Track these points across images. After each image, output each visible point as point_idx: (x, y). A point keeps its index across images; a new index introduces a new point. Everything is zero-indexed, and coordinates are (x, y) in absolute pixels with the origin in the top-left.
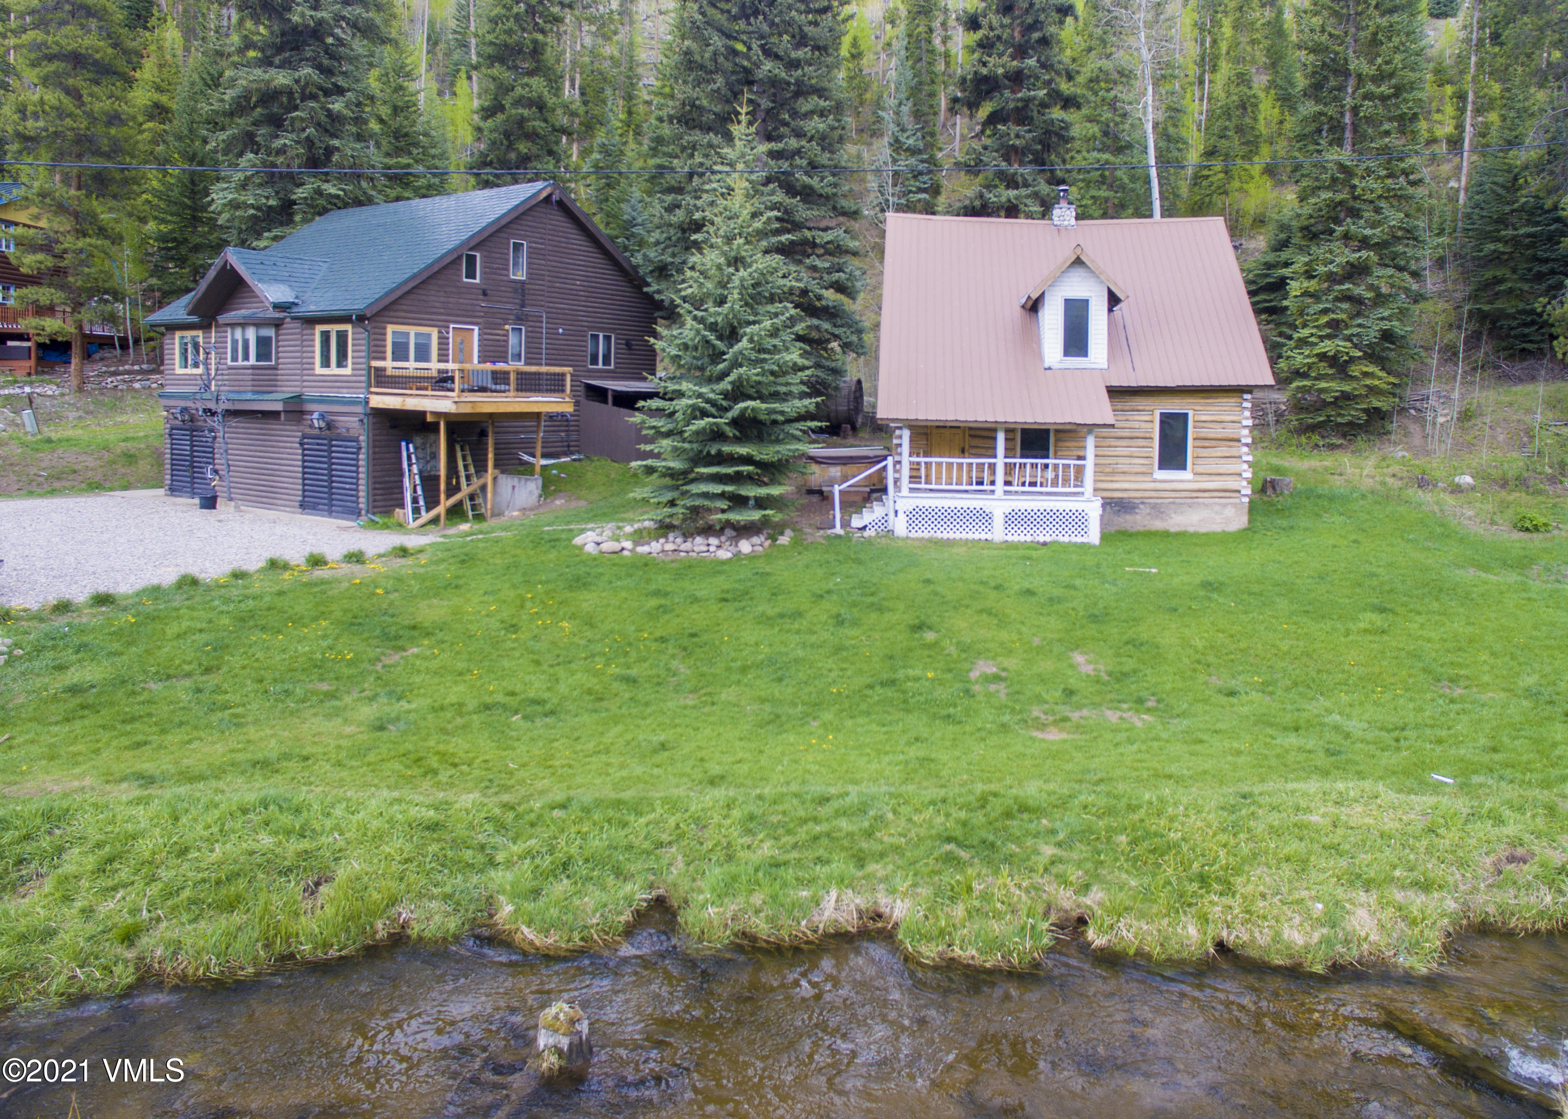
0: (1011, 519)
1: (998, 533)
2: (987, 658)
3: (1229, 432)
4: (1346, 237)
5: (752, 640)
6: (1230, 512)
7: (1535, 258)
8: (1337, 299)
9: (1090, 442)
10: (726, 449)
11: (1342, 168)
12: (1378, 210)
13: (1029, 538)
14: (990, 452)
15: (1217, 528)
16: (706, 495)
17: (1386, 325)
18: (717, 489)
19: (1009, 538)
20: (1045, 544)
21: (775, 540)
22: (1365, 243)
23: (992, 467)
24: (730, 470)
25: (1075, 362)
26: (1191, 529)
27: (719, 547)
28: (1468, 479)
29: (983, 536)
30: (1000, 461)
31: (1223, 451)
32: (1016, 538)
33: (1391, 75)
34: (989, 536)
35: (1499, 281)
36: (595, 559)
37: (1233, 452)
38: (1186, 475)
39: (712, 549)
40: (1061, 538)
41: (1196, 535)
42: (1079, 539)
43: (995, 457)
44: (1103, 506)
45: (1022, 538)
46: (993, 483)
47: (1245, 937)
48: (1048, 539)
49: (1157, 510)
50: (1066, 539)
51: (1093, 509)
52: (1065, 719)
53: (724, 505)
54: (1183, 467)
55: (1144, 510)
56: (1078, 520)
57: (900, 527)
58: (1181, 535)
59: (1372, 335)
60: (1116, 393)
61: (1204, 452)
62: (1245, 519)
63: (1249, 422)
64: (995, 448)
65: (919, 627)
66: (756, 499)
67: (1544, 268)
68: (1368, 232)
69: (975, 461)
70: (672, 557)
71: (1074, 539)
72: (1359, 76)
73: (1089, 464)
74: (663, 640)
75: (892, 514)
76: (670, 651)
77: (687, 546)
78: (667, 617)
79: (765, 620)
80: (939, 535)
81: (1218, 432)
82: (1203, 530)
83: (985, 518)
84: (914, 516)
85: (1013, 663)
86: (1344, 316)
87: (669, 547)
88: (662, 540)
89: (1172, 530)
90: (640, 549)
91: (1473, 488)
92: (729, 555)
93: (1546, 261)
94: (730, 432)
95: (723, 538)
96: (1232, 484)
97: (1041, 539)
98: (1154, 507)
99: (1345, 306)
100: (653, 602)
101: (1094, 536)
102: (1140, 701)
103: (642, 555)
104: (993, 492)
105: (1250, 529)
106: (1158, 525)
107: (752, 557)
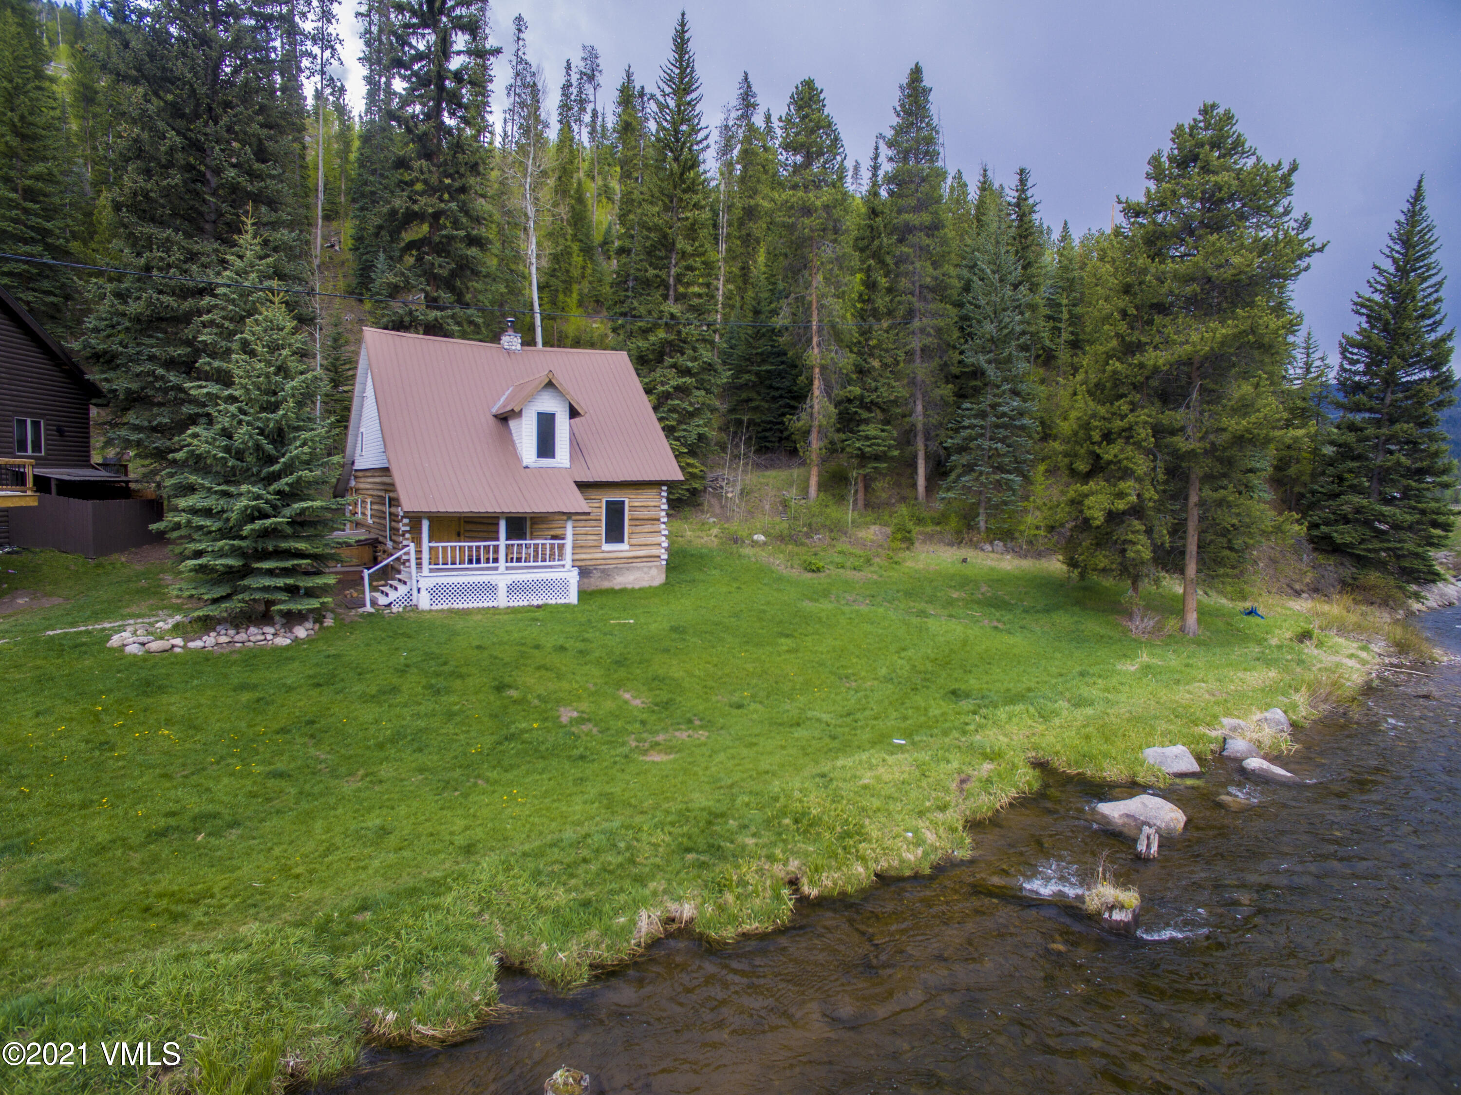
0: (512, 589)
1: (502, 600)
2: (565, 706)
3: (652, 514)
4: (674, 366)
5: (370, 718)
6: (654, 572)
7: (771, 387)
8: (670, 411)
9: (569, 526)
10: (284, 545)
11: (673, 317)
12: (695, 349)
13: (526, 603)
14: (494, 535)
15: (645, 584)
16: (266, 589)
17: (701, 430)
18: (280, 582)
19: (511, 604)
20: (539, 607)
21: (321, 623)
22: (687, 372)
23: (496, 549)
24: (289, 564)
25: (546, 462)
26: (630, 586)
27: (275, 635)
28: (762, 538)
29: (491, 604)
30: (502, 542)
31: (648, 528)
32: (516, 604)
33: (703, 254)
34: (495, 604)
35: (749, 400)
36: (145, 660)
37: (655, 528)
38: (624, 546)
39: (269, 637)
40: (550, 602)
41: (633, 590)
42: (563, 601)
43: (497, 539)
44: (580, 574)
45: (521, 603)
46: (496, 560)
47: (885, 865)
48: (540, 602)
49: (606, 574)
50: (553, 602)
51: (573, 577)
52: (657, 744)
53: (283, 596)
54: (622, 541)
55: (597, 574)
56: (564, 585)
57: (424, 602)
58: (623, 591)
59: (692, 438)
60: (583, 486)
61: (638, 529)
62: (663, 576)
63: (665, 507)
64: (497, 532)
65: (500, 688)
66: (306, 588)
67: (777, 394)
68: (690, 364)
69: (482, 544)
70: (228, 649)
71: (559, 601)
72: (684, 253)
73: (569, 542)
74: (283, 731)
75: (415, 592)
76: (299, 740)
77: (242, 636)
78: (272, 708)
79: (367, 699)
80: (455, 606)
81: (645, 514)
82: (637, 587)
83: (492, 589)
84: (434, 592)
85: (585, 706)
86: (674, 423)
87: (223, 639)
88: (213, 634)
89: (617, 587)
90: (191, 645)
91: (765, 544)
92: (288, 641)
93: (778, 389)
94: (289, 530)
95: (278, 627)
96: (655, 551)
97: (535, 603)
98: (603, 571)
99: (675, 416)
100: (245, 697)
101: (573, 598)
102: (690, 721)
103: (197, 651)
104: (496, 569)
105: (667, 583)
106: (606, 585)
107: (309, 640)
